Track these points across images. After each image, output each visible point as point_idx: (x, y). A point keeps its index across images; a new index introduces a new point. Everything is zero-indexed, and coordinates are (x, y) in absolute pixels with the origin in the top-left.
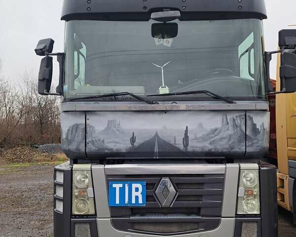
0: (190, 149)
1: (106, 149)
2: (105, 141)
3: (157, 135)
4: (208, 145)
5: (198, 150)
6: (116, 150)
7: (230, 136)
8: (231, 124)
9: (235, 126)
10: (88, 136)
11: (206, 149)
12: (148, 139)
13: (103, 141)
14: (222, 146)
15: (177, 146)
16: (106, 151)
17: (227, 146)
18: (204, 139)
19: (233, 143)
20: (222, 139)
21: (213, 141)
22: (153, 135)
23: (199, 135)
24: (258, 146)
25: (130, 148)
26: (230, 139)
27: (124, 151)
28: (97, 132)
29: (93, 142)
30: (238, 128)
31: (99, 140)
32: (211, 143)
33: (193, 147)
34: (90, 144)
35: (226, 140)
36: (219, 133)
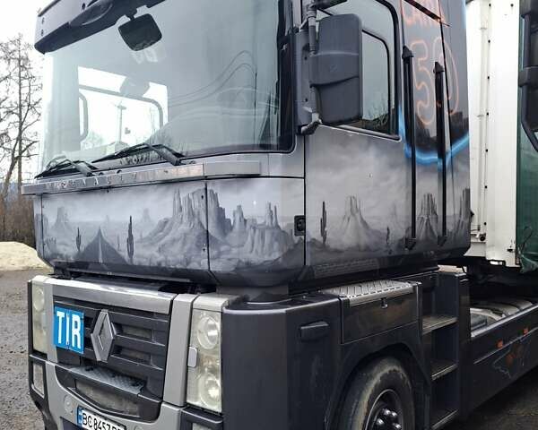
0: (136, 261)
2: (58, 241)
3: (100, 232)
4: (157, 254)
5: (145, 263)
7: (185, 234)
8: (185, 210)
9: (192, 214)
10: (44, 232)
11: (155, 263)
12: (91, 241)
13: (55, 242)
15: (122, 254)
17: (181, 257)
18: (150, 241)
19: (190, 249)
20: (174, 241)
21: (163, 245)
22: (97, 232)
23: (145, 235)
24: (229, 259)
25: (77, 255)
26: (184, 244)
28: (50, 227)
29: (48, 243)
30: (196, 220)
31: (52, 239)
32: (160, 251)
35: (179, 245)
36: (170, 229)
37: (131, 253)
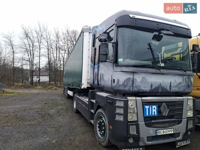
0: (172, 91)
1: (141, 90)
2: (141, 86)
3: (160, 84)
4: (178, 89)
5: (174, 91)
6: (145, 90)
7: (184, 85)
8: (185, 80)
10: (134, 84)
11: (177, 91)
12: (157, 86)
13: (140, 86)
14: (182, 90)
15: (167, 89)
16: (141, 91)
17: (183, 90)
18: (176, 86)
19: (185, 88)
20: (182, 87)
21: (179, 87)
22: (159, 84)
23: (175, 85)
25: (151, 90)
26: (184, 87)
27: (148, 91)
28: (138, 82)
29: (136, 87)
30: (187, 82)
31: (138, 86)
32: (178, 88)
33: (173, 90)
34: (135, 87)
35: (183, 87)
36: (181, 84)
37: (170, 89)
